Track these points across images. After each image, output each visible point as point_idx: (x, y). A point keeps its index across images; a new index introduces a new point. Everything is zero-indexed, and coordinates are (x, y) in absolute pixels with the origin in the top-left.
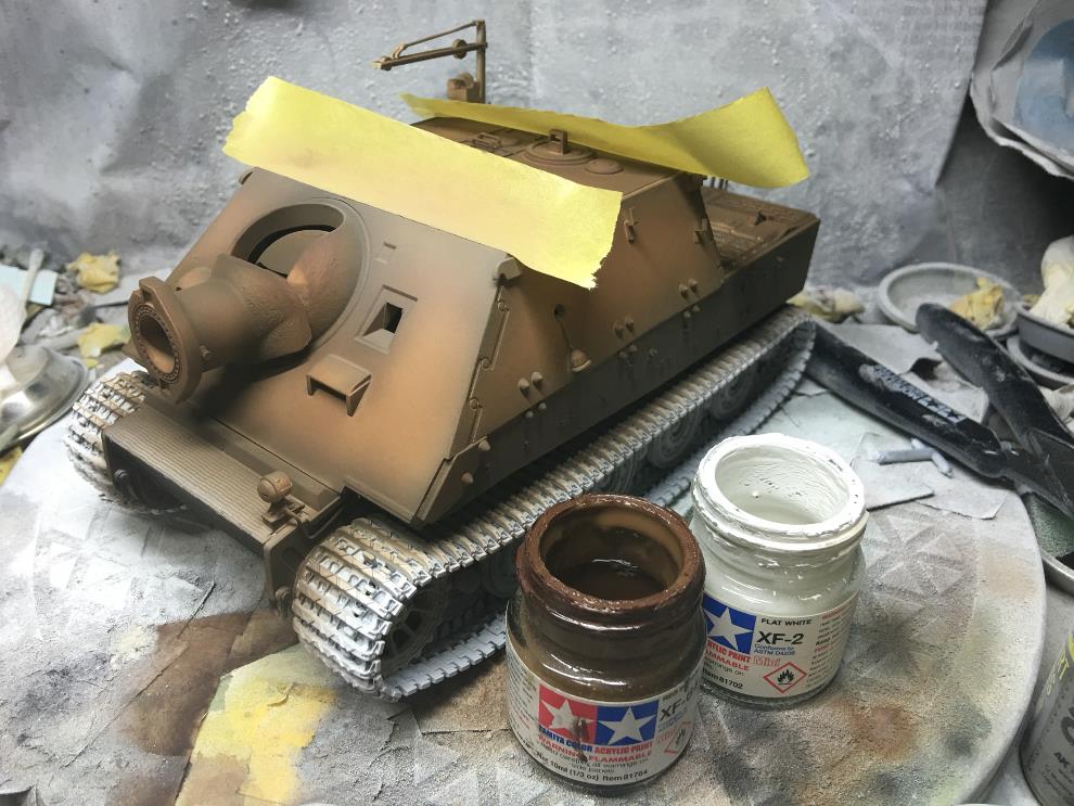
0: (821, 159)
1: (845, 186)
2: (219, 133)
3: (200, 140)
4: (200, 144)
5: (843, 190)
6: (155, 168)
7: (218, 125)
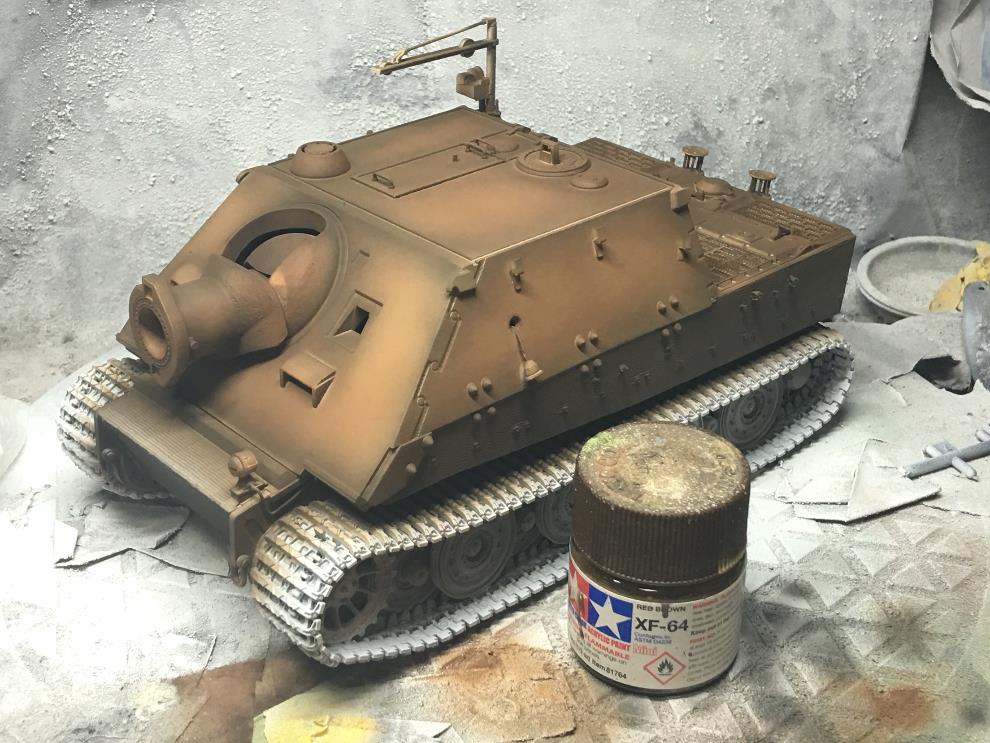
0: (772, 126)
3: (29, 153)
5: (800, 160)
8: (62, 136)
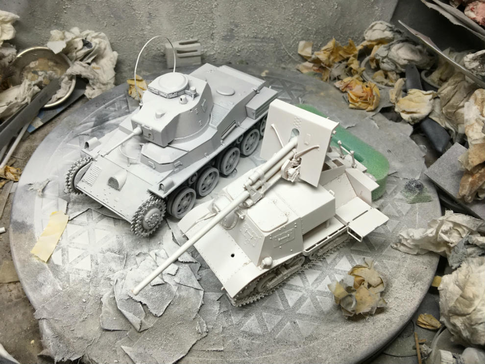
0: (342, 9)
1: (351, 21)
2: (64, 9)
3: (56, 14)
4: (56, 15)
5: (350, 22)
6: (36, 29)
7: (65, 6)
8: (69, 7)
